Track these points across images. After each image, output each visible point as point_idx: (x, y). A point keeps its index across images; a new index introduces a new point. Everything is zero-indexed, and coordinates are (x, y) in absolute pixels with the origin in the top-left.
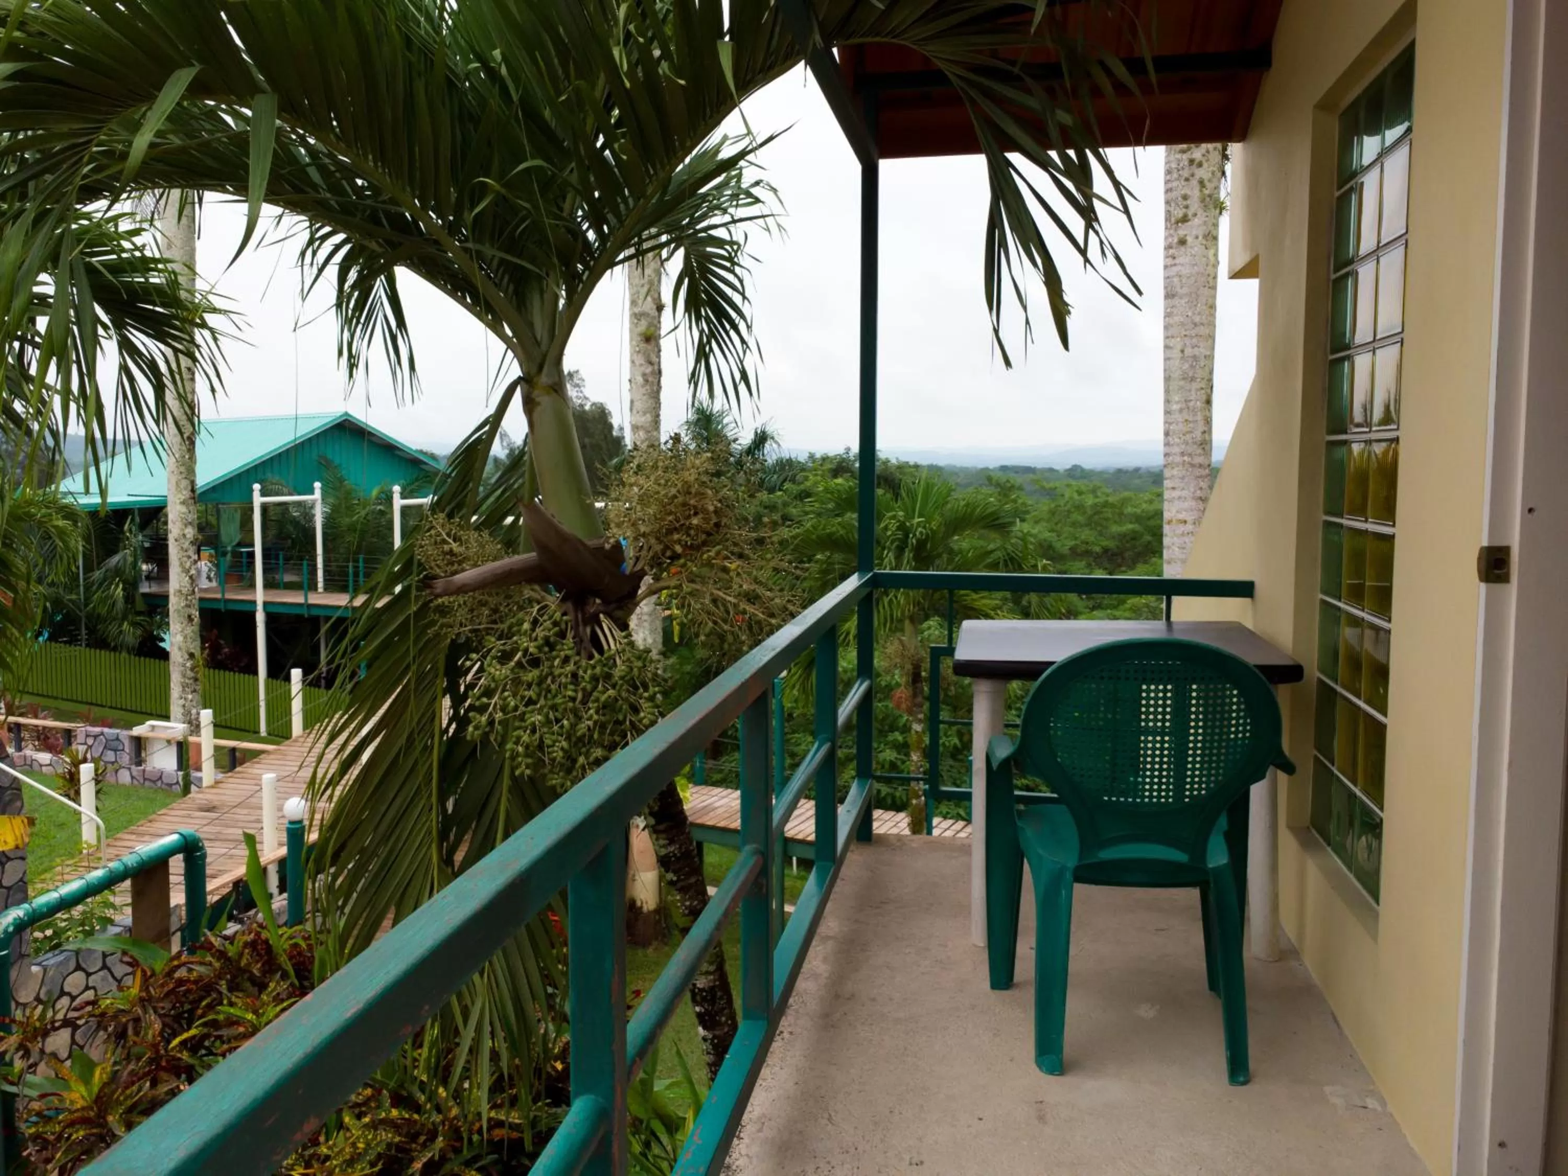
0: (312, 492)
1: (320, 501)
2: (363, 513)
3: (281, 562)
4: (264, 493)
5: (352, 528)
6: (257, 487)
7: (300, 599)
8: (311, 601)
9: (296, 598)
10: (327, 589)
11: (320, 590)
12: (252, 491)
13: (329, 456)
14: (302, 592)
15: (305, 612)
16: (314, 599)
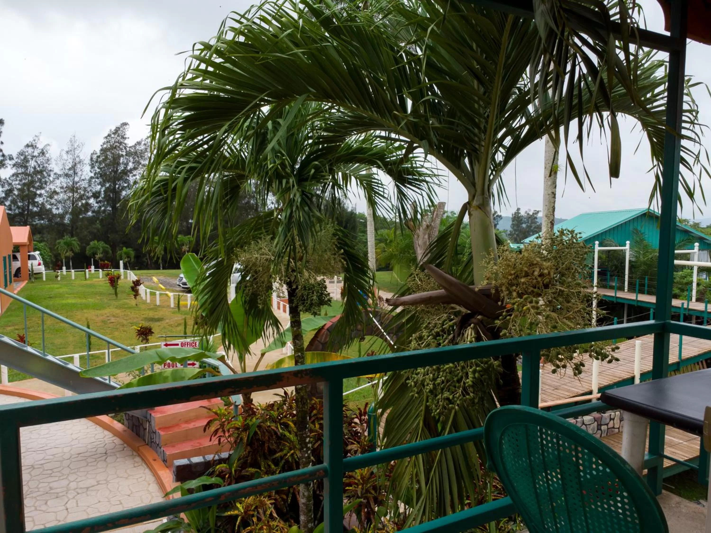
0: (625, 245)
1: (628, 250)
2: (650, 256)
3: (609, 277)
4: (601, 245)
5: (645, 263)
6: (597, 242)
7: (613, 294)
8: (618, 296)
9: (611, 293)
10: (629, 291)
11: (626, 291)
12: (595, 244)
13: (639, 228)
14: (614, 291)
15: (614, 300)
16: (620, 294)
